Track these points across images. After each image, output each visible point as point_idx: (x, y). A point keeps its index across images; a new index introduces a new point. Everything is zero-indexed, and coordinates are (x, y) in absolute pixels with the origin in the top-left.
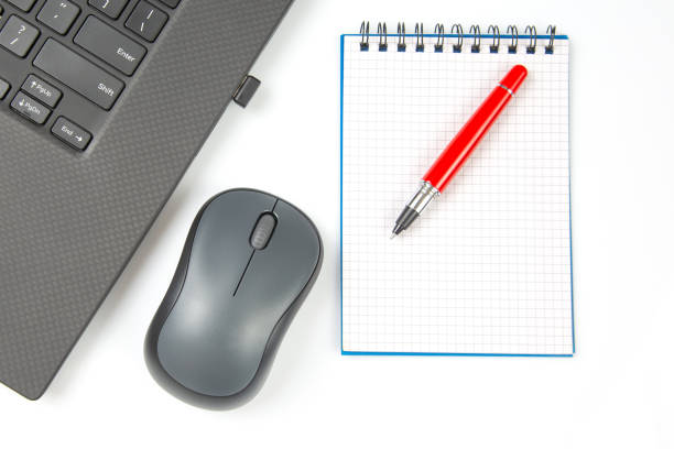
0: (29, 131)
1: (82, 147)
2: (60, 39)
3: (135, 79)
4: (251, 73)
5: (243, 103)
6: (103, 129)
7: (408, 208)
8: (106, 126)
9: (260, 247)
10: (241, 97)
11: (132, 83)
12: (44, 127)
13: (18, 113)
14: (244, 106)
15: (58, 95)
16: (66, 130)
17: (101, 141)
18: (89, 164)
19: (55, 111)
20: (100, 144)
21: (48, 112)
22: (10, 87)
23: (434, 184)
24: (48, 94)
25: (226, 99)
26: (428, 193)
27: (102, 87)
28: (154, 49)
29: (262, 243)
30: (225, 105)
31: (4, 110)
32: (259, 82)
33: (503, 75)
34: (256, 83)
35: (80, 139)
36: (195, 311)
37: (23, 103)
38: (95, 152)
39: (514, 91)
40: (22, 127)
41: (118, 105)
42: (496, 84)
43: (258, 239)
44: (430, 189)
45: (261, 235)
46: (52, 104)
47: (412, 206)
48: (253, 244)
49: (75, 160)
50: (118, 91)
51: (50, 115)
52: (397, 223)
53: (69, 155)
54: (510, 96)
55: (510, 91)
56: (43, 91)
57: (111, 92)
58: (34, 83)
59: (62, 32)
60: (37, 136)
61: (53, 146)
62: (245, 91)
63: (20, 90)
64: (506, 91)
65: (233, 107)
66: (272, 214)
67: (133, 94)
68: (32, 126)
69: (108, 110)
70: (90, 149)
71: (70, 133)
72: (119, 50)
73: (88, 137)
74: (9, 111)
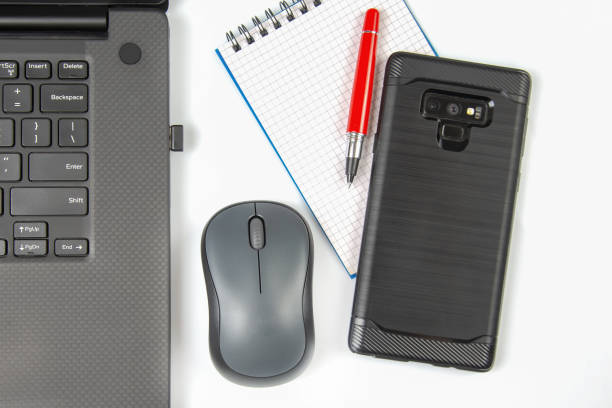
0: (41, 265)
1: (85, 252)
2: (19, 184)
3: (92, 179)
4: (172, 124)
5: (180, 148)
6: (92, 230)
7: (348, 159)
8: (93, 226)
9: (261, 246)
10: (175, 145)
11: (92, 184)
12: (50, 254)
13: (23, 257)
14: (181, 150)
15: (44, 225)
16: (66, 247)
17: (95, 239)
18: (98, 261)
19: (49, 238)
20: (97, 242)
21: (44, 242)
22: (6, 241)
23: (358, 131)
24: (37, 229)
25: (166, 153)
26: (356, 140)
27: (72, 200)
28: (91, 150)
29: (261, 239)
30: (168, 157)
31: (12, 261)
33: (362, 20)
34: (179, 128)
35: (80, 247)
36: (237, 319)
37: (23, 248)
38: (97, 249)
39: (377, 30)
40: (33, 265)
41: (91, 206)
42: (360, 32)
43: (257, 241)
44: (356, 136)
45: (257, 237)
46: (45, 235)
47: (351, 156)
48: (255, 247)
49: (86, 264)
50: (85, 196)
51: (47, 244)
52: (347, 173)
53: (79, 264)
54: (376, 36)
55: (374, 32)
56: (31, 230)
57: (81, 200)
58: (22, 228)
59: (18, 178)
60: (48, 264)
61: (64, 265)
62: (176, 139)
63: (15, 239)
64: (371, 34)
65: (174, 155)
66: (256, 217)
67: (97, 191)
68: (40, 259)
69: (87, 214)
70: (92, 249)
71: (71, 247)
72: (67, 166)
73: (85, 242)
74: (16, 259)
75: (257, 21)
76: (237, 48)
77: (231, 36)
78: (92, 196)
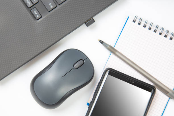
0: (25, 8)
1: (37, 19)
3: (60, 6)
4: (93, 18)
5: (87, 25)
8: (47, 16)
9: (76, 68)
10: (88, 23)
11: (59, 7)
12: (30, 9)
13: (24, 2)
14: (87, 26)
15: (37, 1)
16: (35, 12)
17: (43, 19)
18: (38, 24)
19: (34, 6)
21: (32, 5)
25: (83, 22)
27: (50, 4)
29: (77, 67)
32: (95, 21)
35: (38, 16)
38: (41, 21)
40: (23, 6)
41: (52, 11)
43: (76, 65)
45: (78, 65)
46: (34, 4)
48: (74, 66)
49: (34, 21)
50: (54, 7)
53: (33, 19)
57: (52, 7)
60: (26, 10)
61: (30, 15)
65: (84, 25)
66: (83, 61)
67: (58, 10)
68: (26, 7)
69: (49, 11)
70: (40, 20)
73: (40, 17)
78: (55, 9)
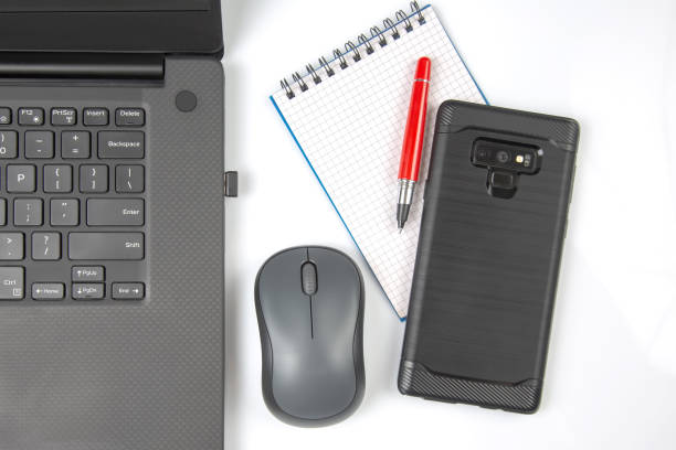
0: (98, 308)
1: (141, 296)
2: (77, 229)
3: (148, 225)
4: (226, 170)
5: (234, 194)
6: (148, 273)
7: (399, 205)
8: (149, 270)
9: (312, 292)
10: (230, 191)
11: (148, 229)
12: (107, 297)
13: (81, 300)
14: (235, 195)
15: (101, 269)
16: (123, 291)
17: (151, 283)
18: (154, 304)
19: (107, 282)
20: (153, 285)
21: (102, 286)
22: (64, 285)
23: (408, 178)
24: (94, 273)
25: (220, 198)
26: (407, 186)
27: (128, 245)
28: (148, 195)
29: (313, 289)
30: (223, 202)
31: (71, 304)
32: (236, 173)
33: (415, 68)
34: (234, 174)
35: (137, 291)
37: (80, 291)
38: (153, 292)
39: (428, 78)
40: (90, 308)
41: (147, 252)
42: (412, 80)
43: (309, 286)
44: (407, 183)
45: (309, 283)
46: (101, 278)
47: (402, 202)
48: (307, 292)
49: (142, 308)
50: (141, 241)
51: (105, 287)
52: (398, 218)
53: (135, 307)
54: (428, 84)
55: (425, 81)
56: (88, 274)
57: (137, 245)
58: (79, 272)
59: (76, 223)
60: (105, 307)
61: (120, 307)
62: (230, 184)
63: (73, 283)
64: (422, 83)
65: (229, 201)
66: (308, 262)
67: (154, 236)
68: (97, 303)
69: (144, 258)
70: (148, 293)
71: (127, 291)
72: (124, 212)
73: (141, 286)
74: (75, 302)
75: (310, 70)
76: (291, 95)
77: (284, 84)
78: (148, 241)
